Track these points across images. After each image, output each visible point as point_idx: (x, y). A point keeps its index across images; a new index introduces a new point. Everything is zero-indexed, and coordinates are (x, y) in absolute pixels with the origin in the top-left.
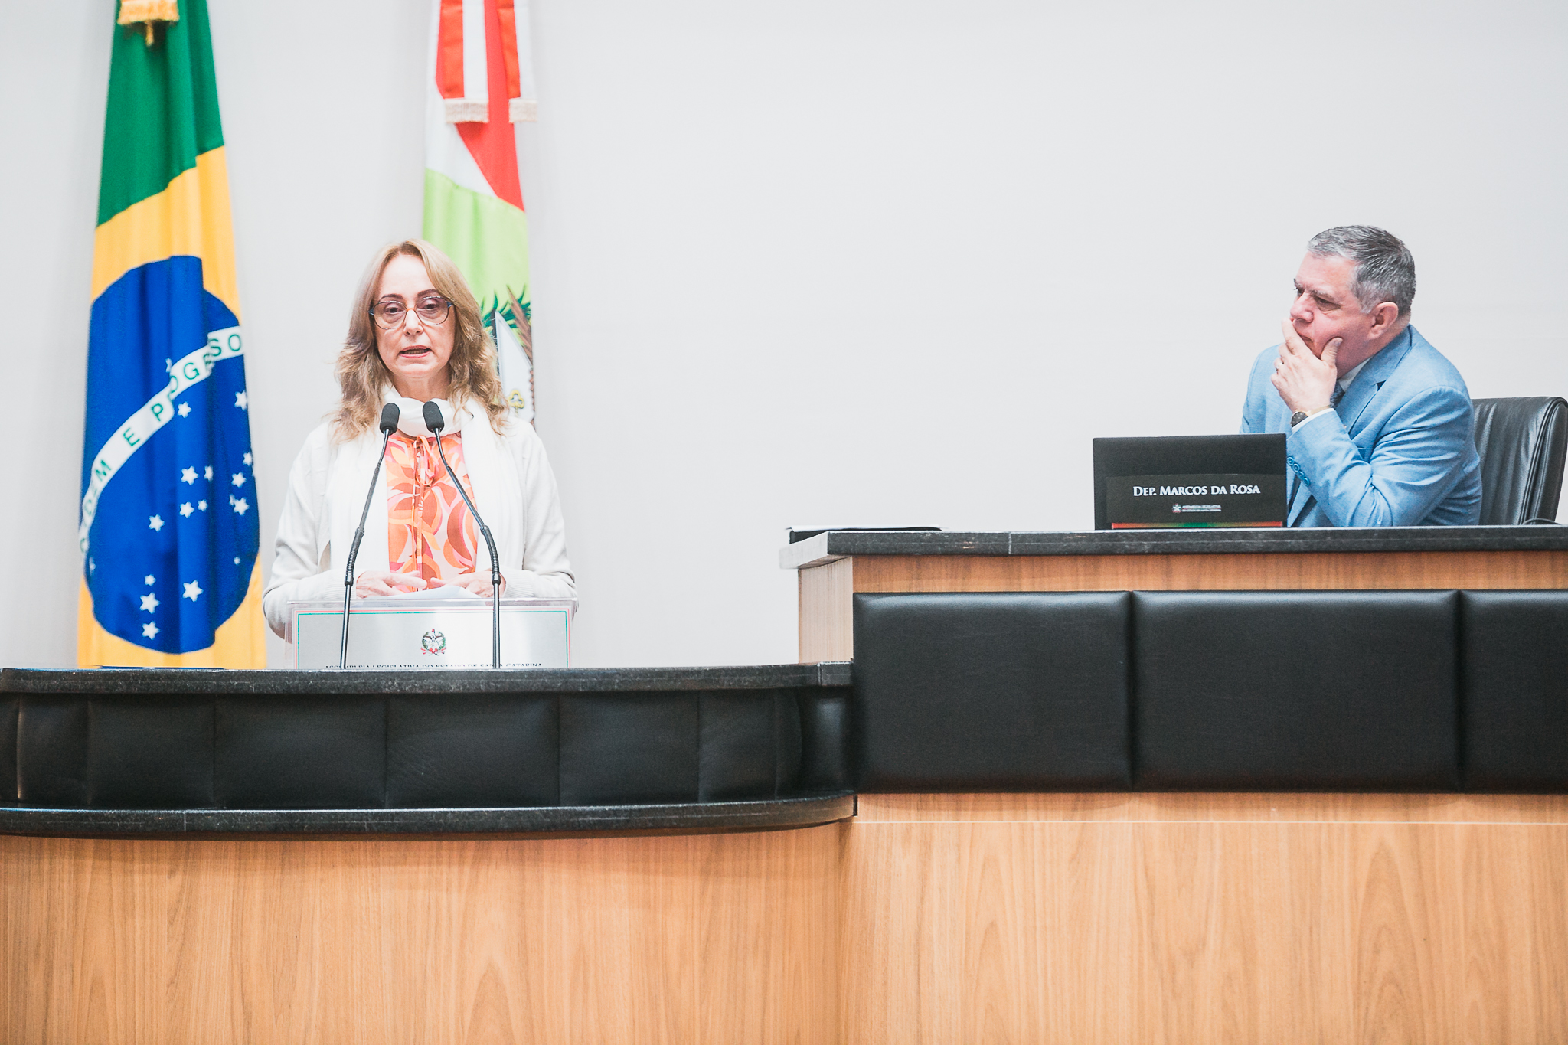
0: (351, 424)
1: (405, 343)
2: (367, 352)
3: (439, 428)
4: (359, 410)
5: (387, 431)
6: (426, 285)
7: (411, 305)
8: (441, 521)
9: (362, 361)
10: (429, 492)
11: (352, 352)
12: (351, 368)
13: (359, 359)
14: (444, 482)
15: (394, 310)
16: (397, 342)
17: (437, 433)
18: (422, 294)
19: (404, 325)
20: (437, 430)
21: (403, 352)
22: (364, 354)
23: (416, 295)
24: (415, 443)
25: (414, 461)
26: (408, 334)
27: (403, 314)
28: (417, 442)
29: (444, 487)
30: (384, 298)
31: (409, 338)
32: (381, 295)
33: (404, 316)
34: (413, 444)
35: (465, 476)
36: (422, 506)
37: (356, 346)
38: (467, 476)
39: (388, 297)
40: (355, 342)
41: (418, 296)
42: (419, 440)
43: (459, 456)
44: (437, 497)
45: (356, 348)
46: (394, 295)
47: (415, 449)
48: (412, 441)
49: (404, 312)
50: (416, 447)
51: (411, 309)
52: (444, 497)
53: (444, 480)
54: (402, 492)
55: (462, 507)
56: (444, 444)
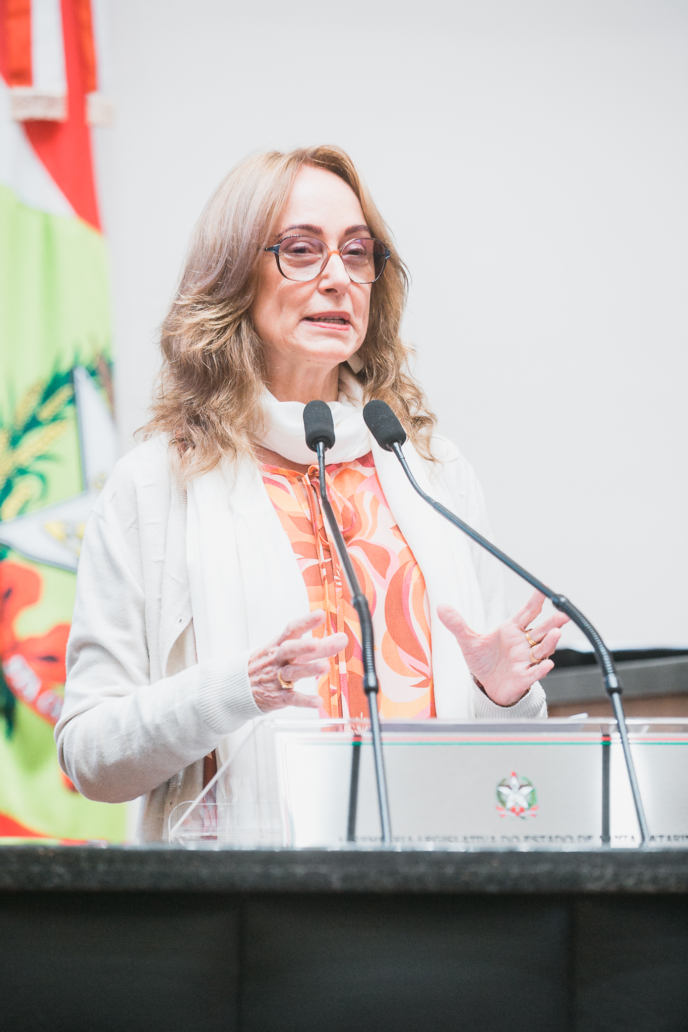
2: (240, 317)
3: (398, 442)
5: (321, 444)
6: (356, 220)
7: (333, 246)
15: (302, 250)
17: (398, 449)
18: (353, 231)
20: (396, 444)
21: (310, 319)
22: (235, 321)
23: (344, 232)
24: (306, 476)
25: (309, 506)
26: (329, 291)
27: (319, 259)
28: (309, 474)
29: (366, 547)
30: (292, 228)
31: (327, 298)
32: (286, 224)
33: (321, 262)
34: (303, 479)
35: (394, 527)
36: (340, 579)
37: (221, 306)
38: (397, 527)
39: (298, 228)
40: (216, 301)
41: (345, 234)
42: (312, 471)
43: (374, 496)
44: (361, 563)
45: (221, 309)
46: (308, 228)
47: (308, 486)
48: (300, 474)
49: (320, 256)
50: (309, 483)
51: (334, 252)
52: (372, 563)
53: (363, 536)
54: (303, 557)
55: (404, 577)
56: (346, 477)
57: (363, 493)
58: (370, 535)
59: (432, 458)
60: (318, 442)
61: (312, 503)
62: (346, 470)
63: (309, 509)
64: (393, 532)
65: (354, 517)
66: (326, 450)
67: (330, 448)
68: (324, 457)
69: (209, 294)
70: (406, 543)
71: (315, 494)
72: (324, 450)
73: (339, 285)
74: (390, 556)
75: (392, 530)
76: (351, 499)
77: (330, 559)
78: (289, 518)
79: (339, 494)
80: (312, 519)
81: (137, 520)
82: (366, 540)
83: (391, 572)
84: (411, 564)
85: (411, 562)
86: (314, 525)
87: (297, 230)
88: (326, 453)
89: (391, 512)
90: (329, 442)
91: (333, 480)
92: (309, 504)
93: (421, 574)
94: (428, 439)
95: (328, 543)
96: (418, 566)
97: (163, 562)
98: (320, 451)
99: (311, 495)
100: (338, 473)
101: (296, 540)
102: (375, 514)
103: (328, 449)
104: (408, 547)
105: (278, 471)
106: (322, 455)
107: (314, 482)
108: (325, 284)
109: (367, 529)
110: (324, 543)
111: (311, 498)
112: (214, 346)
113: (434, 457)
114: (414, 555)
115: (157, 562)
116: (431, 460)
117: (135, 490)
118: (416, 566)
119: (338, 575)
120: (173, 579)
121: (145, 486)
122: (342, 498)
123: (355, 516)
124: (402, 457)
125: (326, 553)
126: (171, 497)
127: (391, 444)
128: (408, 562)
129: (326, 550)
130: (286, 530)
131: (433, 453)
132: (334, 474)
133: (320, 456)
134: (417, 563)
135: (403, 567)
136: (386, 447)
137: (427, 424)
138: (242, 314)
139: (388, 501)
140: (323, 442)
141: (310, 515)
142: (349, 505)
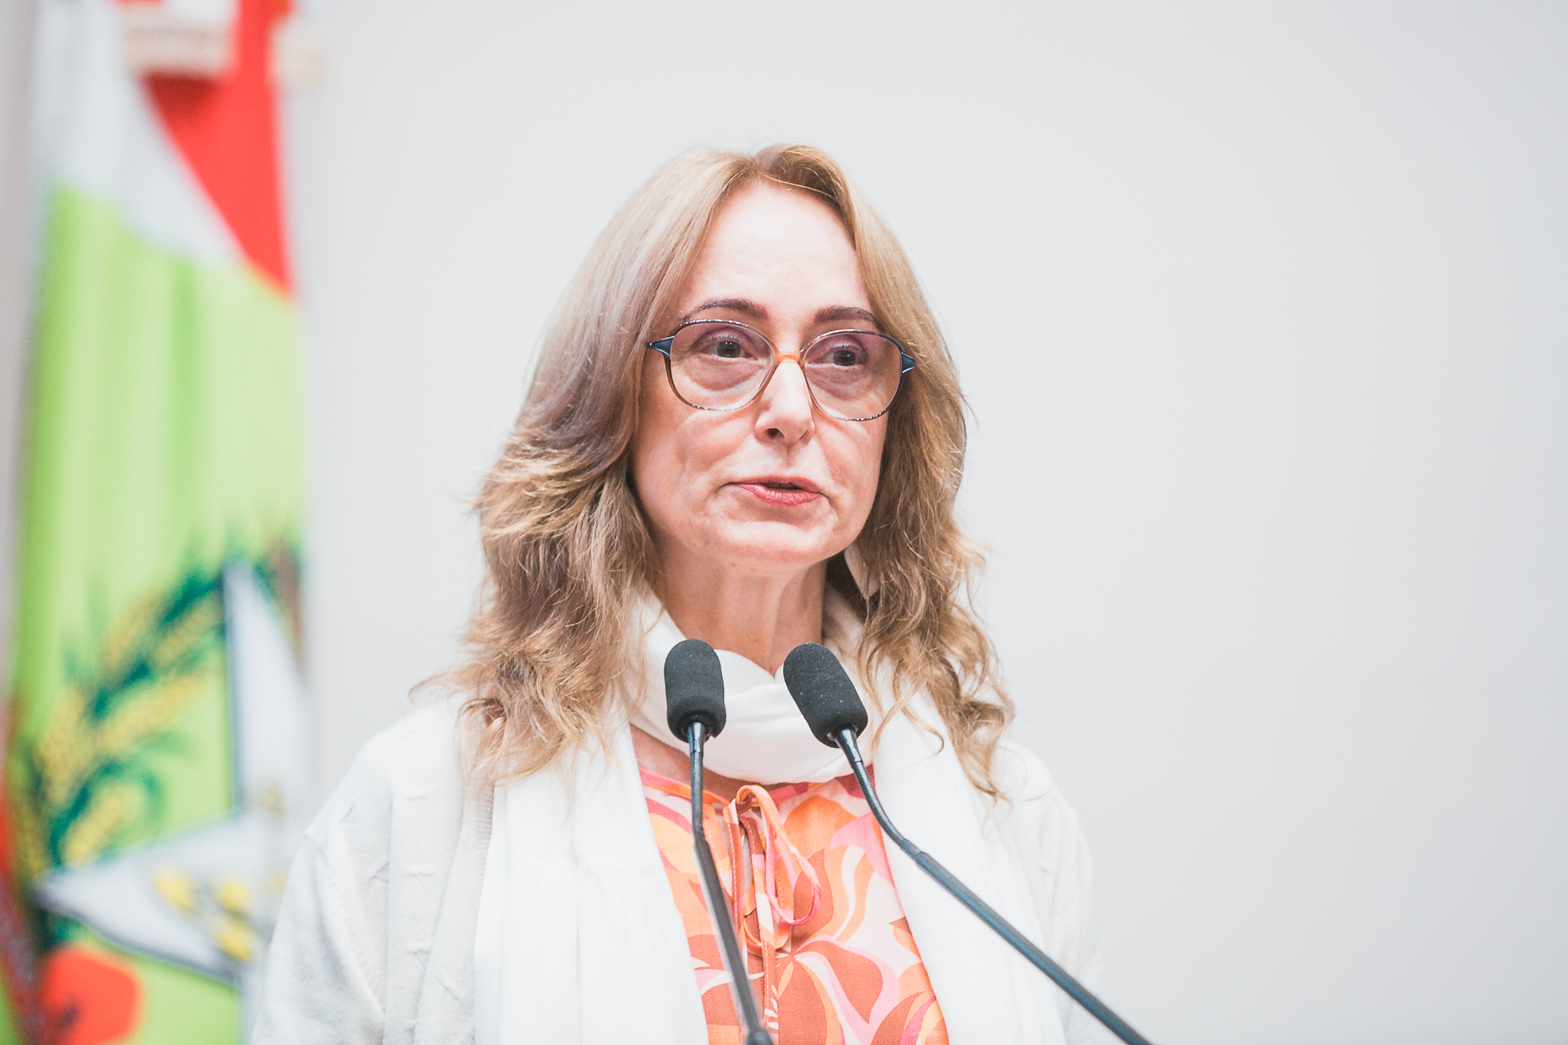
0: (537, 707)
1: (757, 461)
2: (603, 475)
3: (852, 729)
4: (560, 662)
5: (698, 728)
6: (847, 294)
7: (788, 344)
8: (842, 1030)
9: (581, 502)
10: (790, 967)
11: (552, 472)
12: (543, 521)
13: (572, 496)
14: (834, 939)
15: (726, 350)
16: (724, 452)
17: (850, 743)
18: (830, 316)
19: (759, 405)
20: (847, 734)
22: (591, 484)
23: (812, 317)
24: (732, 806)
25: (732, 868)
26: (773, 433)
27: (761, 367)
28: (739, 803)
29: (835, 956)
30: (709, 306)
31: (770, 449)
32: (700, 297)
33: (761, 375)
34: (725, 811)
35: (898, 921)
36: (776, 1016)
37: (570, 452)
38: (904, 923)
39: (721, 306)
40: (564, 441)
41: (816, 322)
42: (744, 797)
43: (865, 857)
44: (822, 986)
45: (572, 458)
46: (740, 306)
47: (733, 826)
48: (719, 798)
49: (762, 361)
50: (736, 822)
51: (790, 357)
52: (845, 991)
53: (832, 935)
54: (707, 965)
55: (907, 1023)
56: (814, 815)
57: (844, 848)
58: (847, 934)
59: (991, 790)
60: (691, 724)
61: (737, 859)
62: (813, 800)
63: (731, 872)
64: (894, 932)
65: (817, 896)
66: (707, 739)
67: (715, 734)
68: (702, 754)
69: (556, 427)
70: (918, 955)
71: (747, 845)
72: (705, 738)
73: (787, 423)
74: (884, 977)
75: (892, 927)
76: (817, 860)
77: (761, 974)
78: (689, 885)
79: (794, 850)
80: (733, 893)
81: (385, 868)
82: (837, 943)
83: (882, 1008)
84: (925, 997)
85: (923, 995)
86: (736, 904)
87: (719, 310)
88: (706, 744)
89: (896, 892)
90: (714, 723)
91: (783, 819)
92: (731, 861)
93: (943, 1020)
94: (989, 750)
95: (760, 944)
96: (938, 1004)
97: (428, 953)
98: (694, 739)
99: (736, 845)
100: (798, 803)
101: (697, 932)
102: (862, 894)
103: (711, 738)
104: (922, 964)
105: (678, 790)
106: (698, 749)
107: (748, 819)
108: (765, 420)
109: (843, 921)
110: (751, 944)
111: (736, 851)
112: (546, 531)
113: (997, 787)
114: (931, 982)
115: (415, 953)
116: (990, 792)
117: (391, 805)
118: (934, 1004)
119: (771, 1008)
120: (447, 989)
121: (412, 799)
122: (799, 856)
123: (820, 895)
124: (857, 759)
125: (755, 962)
126: (461, 824)
127: (837, 733)
128: (917, 995)
129: (757, 956)
130: (681, 911)
131: (995, 780)
132: (788, 806)
133: (694, 751)
134: (935, 998)
135: (907, 1004)
136: (826, 737)
137: (993, 721)
138: (608, 469)
139: (892, 869)
140: (702, 723)
141: (731, 886)
142: (811, 872)
